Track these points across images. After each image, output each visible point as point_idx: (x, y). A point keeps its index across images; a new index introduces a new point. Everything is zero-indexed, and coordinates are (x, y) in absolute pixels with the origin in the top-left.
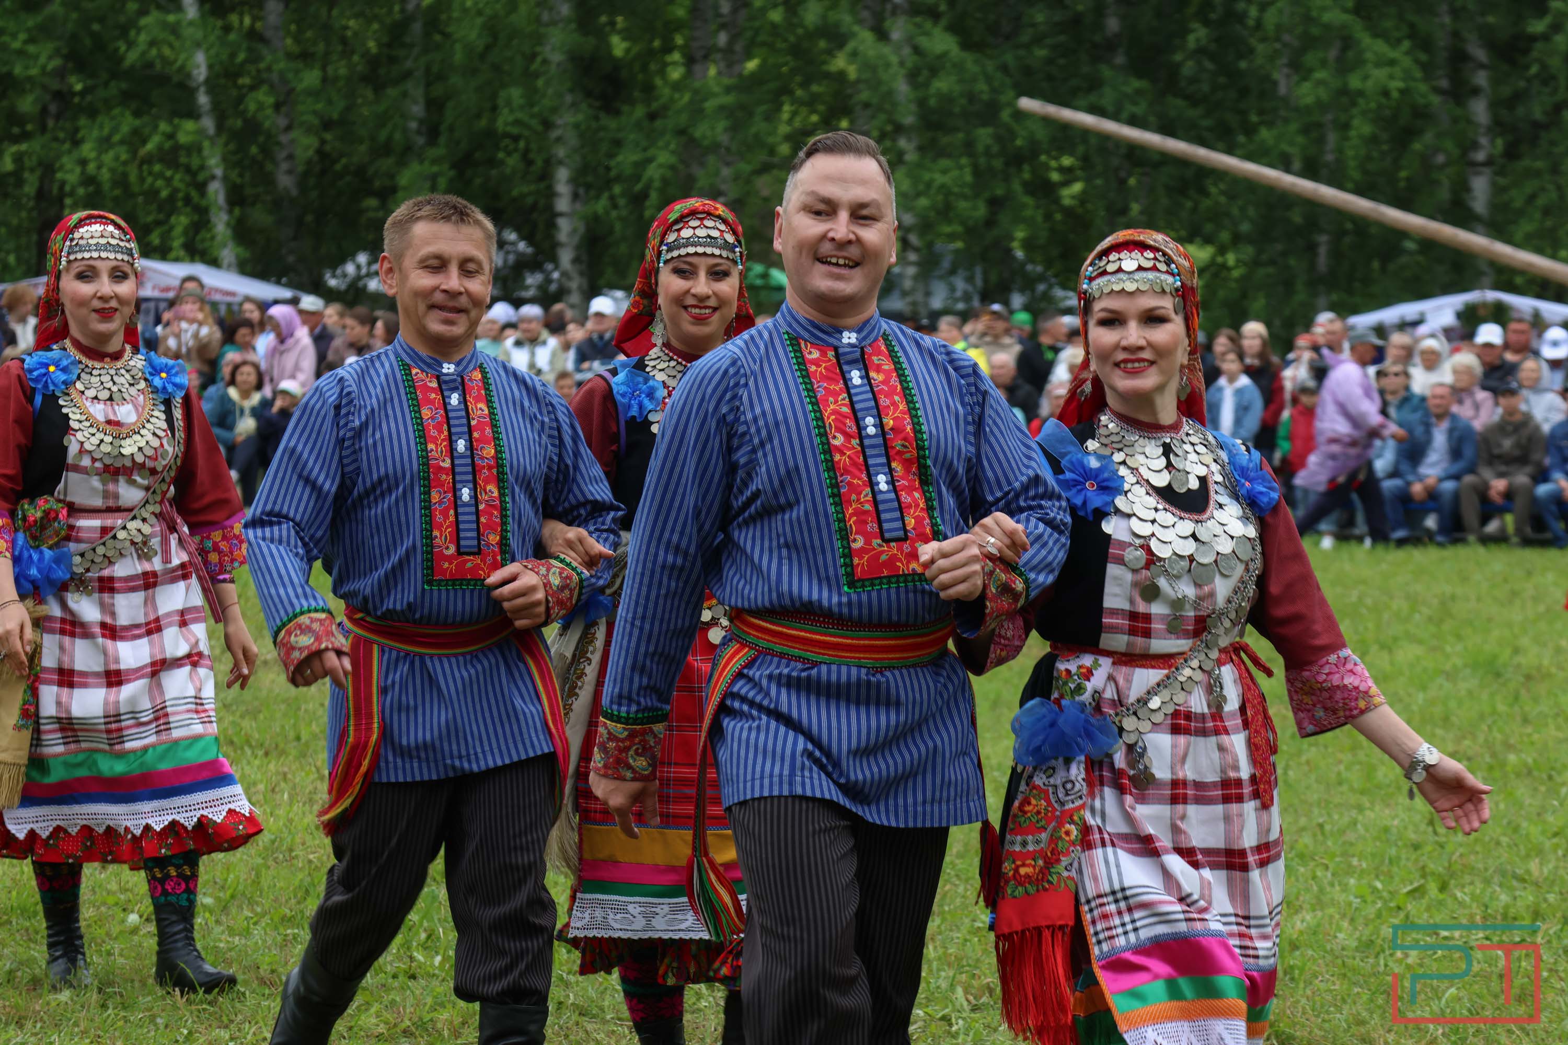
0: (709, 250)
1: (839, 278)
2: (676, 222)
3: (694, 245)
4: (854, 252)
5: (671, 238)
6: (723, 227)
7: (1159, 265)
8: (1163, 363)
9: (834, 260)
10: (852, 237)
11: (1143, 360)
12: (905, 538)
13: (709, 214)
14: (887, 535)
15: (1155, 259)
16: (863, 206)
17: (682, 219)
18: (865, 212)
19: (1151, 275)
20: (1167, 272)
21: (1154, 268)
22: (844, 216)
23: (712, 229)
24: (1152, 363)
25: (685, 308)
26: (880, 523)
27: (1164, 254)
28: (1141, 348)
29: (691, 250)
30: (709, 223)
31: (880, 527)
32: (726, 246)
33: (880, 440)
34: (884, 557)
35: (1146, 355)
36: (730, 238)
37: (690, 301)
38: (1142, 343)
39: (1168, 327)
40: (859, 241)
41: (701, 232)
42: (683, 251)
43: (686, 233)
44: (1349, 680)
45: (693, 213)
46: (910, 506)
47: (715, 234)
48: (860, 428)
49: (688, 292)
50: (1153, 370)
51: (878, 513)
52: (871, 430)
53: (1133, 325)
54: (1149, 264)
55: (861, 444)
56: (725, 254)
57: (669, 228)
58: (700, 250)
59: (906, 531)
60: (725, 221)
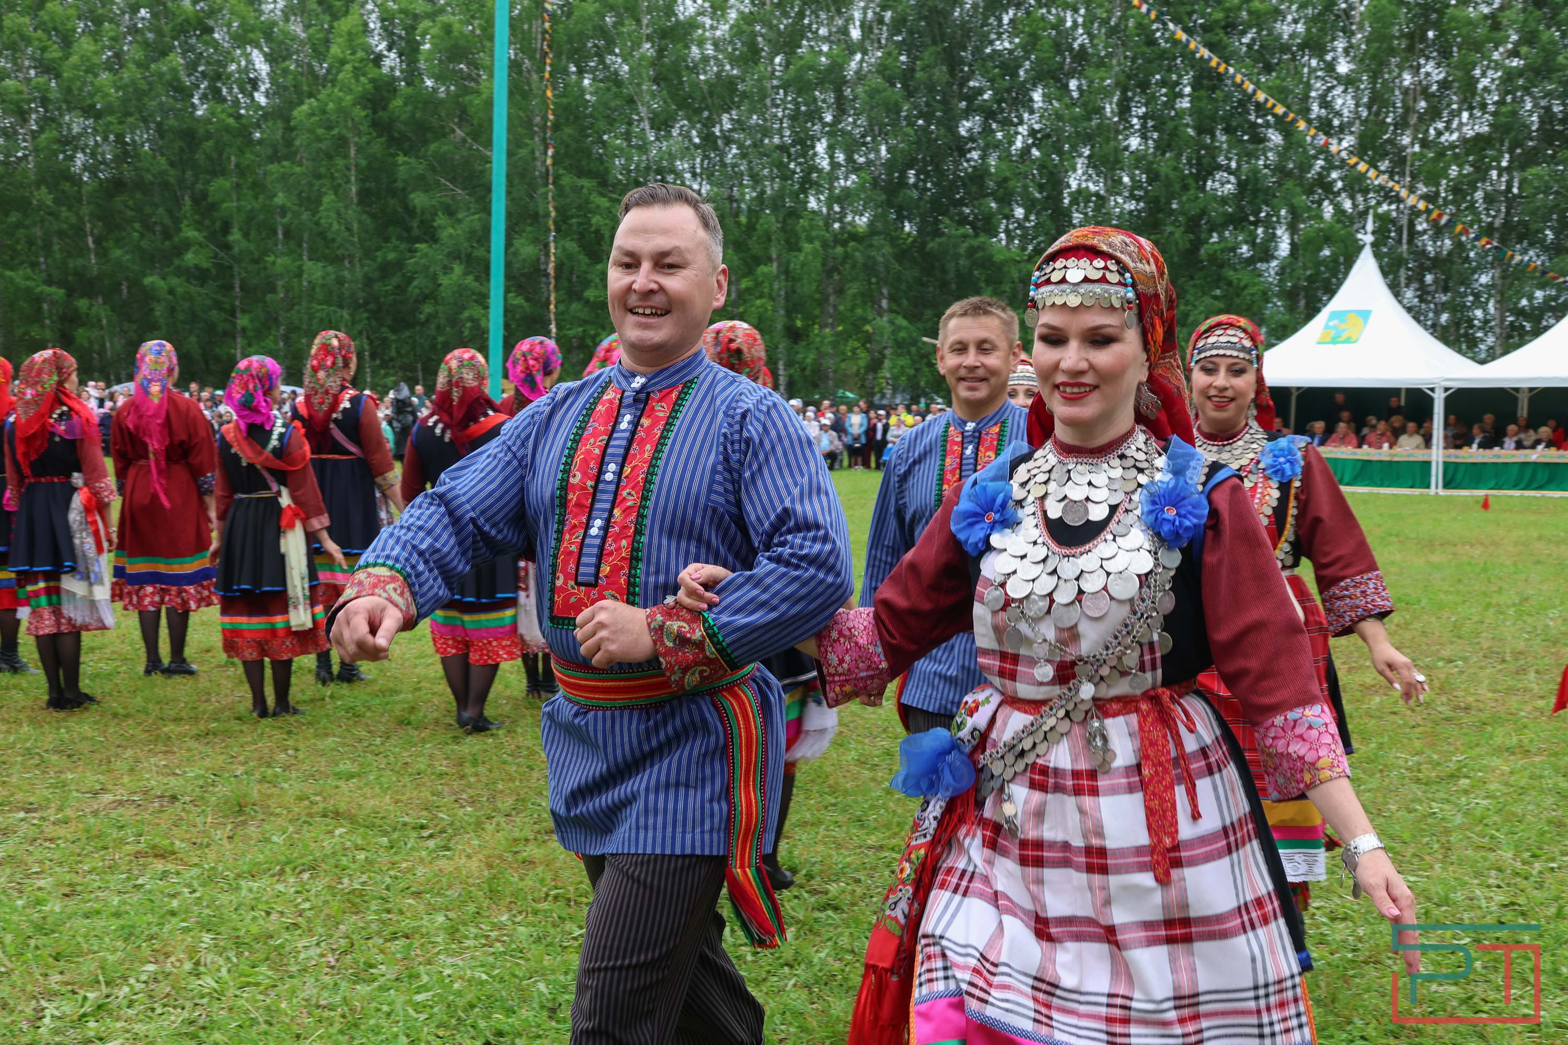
0: (1228, 352)
1: (646, 327)
2: (1206, 331)
3: (1218, 348)
4: (658, 300)
5: (1200, 344)
6: (1242, 335)
7: (1109, 276)
8: (1106, 389)
9: (641, 311)
10: (654, 286)
11: (1085, 385)
12: (595, 585)
13: (1231, 325)
14: (580, 579)
15: (1106, 268)
16: (665, 254)
17: (1210, 329)
18: (668, 260)
19: (1098, 289)
20: (1119, 283)
21: (1103, 280)
22: (646, 266)
23: (1233, 336)
24: (1096, 387)
25: (1209, 398)
26: (578, 564)
27: (1118, 262)
28: (1082, 373)
29: (1214, 352)
30: (1230, 332)
31: (577, 570)
32: (1243, 349)
33: (612, 487)
34: (573, 600)
35: (1088, 379)
36: (1247, 343)
37: (1213, 392)
38: (1084, 365)
39: (1116, 348)
40: (662, 289)
41: (1223, 339)
42: (1208, 354)
43: (1211, 340)
44: (1297, 748)
45: (1218, 325)
46: (611, 553)
47: (1235, 340)
48: (601, 471)
49: (1210, 386)
50: (1095, 395)
51: (580, 554)
52: (609, 477)
53: (1074, 344)
54: (1097, 275)
55: (595, 488)
56: (1242, 355)
57: (1199, 337)
58: (1221, 352)
59: (597, 575)
60: (1245, 331)
